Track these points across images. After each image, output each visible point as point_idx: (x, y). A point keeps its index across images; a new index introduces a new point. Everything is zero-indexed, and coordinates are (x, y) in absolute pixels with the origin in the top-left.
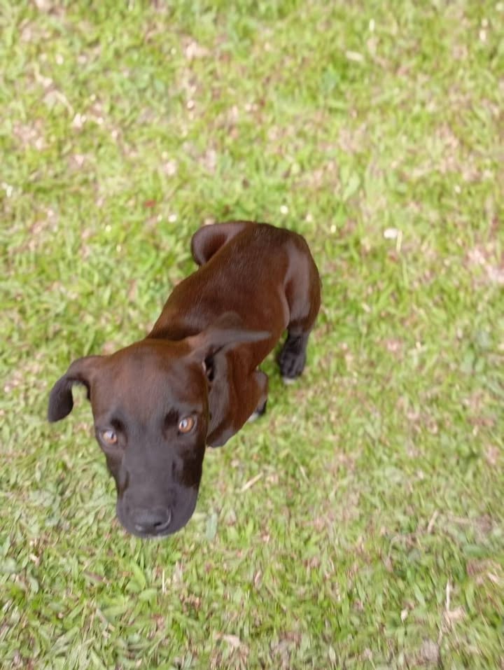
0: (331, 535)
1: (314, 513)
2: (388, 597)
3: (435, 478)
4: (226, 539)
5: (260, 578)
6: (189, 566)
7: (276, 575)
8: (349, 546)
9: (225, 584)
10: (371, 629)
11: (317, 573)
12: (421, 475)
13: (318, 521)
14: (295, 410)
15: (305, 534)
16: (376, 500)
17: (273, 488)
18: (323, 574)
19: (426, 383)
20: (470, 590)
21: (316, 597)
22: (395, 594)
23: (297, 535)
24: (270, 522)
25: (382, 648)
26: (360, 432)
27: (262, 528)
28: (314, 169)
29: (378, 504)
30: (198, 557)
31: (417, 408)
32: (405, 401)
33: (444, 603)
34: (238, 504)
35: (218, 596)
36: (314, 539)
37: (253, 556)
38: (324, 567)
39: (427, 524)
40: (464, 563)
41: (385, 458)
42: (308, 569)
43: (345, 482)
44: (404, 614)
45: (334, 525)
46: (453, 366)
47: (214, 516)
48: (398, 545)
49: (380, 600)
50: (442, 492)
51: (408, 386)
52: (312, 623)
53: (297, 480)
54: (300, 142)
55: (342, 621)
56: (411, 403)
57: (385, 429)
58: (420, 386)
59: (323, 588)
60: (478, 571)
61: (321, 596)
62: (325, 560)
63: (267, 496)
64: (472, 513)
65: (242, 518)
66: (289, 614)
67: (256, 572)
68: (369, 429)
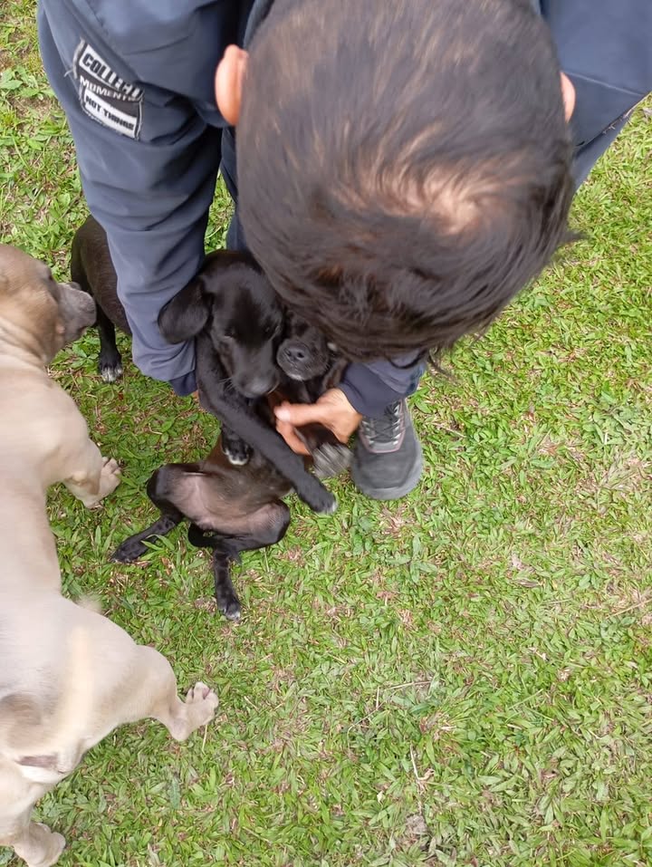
0: (293, 751)
1: (270, 738)
2: (361, 788)
3: (367, 656)
4: (192, 799)
5: (237, 823)
6: (162, 844)
7: (252, 812)
8: (312, 755)
9: (203, 847)
10: (356, 827)
11: (290, 794)
12: (355, 660)
13: (277, 744)
14: (225, 645)
15: (268, 760)
16: (321, 699)
17: (224, 727)
18: (297, 793)
19: (332, 577)
20: (430, 750)
21: (296, 818)
22: (367, 781)
23: (261, 765)
24: (231, 764)
25: (372, 842)
26: (289, 642)
27: (224, 773)
28: (180, 435)
29: (326, 703)
30: (170, 829)
31: (332, 602)
32: (319, 599)
33: (411, 771)
34: (195, 757)
35: (199, 860)
36: (276, 763)
37: (224, 805)
38: (295, 786)
39: (375, 703)
40: (415, 725)
41: (318, 656)
42: (280, 794)
43: (289, 693)
44: (380, 796)
45: (292, 739)
46: (348, 554)
47: (175, 781)
48: (354, 734)
49: (355, 794)
50: (376, 669)
51: (317, 585)
52: (299, 845)
53: (245, 710)
54: (163, 418)
55: (327, 831)
56: (325, 599)
57: (309, 630)
58: (327, 581)
59: (300, 807)
60: (431, 730)
61: (300, 815)
62: (293, 776)
63: (221, 738)
64: (408, 675)
65: (202, 769)
66: (274, 848)
67: (231, 821)
68: (295, 636)
